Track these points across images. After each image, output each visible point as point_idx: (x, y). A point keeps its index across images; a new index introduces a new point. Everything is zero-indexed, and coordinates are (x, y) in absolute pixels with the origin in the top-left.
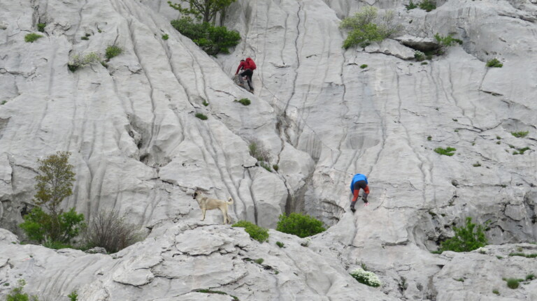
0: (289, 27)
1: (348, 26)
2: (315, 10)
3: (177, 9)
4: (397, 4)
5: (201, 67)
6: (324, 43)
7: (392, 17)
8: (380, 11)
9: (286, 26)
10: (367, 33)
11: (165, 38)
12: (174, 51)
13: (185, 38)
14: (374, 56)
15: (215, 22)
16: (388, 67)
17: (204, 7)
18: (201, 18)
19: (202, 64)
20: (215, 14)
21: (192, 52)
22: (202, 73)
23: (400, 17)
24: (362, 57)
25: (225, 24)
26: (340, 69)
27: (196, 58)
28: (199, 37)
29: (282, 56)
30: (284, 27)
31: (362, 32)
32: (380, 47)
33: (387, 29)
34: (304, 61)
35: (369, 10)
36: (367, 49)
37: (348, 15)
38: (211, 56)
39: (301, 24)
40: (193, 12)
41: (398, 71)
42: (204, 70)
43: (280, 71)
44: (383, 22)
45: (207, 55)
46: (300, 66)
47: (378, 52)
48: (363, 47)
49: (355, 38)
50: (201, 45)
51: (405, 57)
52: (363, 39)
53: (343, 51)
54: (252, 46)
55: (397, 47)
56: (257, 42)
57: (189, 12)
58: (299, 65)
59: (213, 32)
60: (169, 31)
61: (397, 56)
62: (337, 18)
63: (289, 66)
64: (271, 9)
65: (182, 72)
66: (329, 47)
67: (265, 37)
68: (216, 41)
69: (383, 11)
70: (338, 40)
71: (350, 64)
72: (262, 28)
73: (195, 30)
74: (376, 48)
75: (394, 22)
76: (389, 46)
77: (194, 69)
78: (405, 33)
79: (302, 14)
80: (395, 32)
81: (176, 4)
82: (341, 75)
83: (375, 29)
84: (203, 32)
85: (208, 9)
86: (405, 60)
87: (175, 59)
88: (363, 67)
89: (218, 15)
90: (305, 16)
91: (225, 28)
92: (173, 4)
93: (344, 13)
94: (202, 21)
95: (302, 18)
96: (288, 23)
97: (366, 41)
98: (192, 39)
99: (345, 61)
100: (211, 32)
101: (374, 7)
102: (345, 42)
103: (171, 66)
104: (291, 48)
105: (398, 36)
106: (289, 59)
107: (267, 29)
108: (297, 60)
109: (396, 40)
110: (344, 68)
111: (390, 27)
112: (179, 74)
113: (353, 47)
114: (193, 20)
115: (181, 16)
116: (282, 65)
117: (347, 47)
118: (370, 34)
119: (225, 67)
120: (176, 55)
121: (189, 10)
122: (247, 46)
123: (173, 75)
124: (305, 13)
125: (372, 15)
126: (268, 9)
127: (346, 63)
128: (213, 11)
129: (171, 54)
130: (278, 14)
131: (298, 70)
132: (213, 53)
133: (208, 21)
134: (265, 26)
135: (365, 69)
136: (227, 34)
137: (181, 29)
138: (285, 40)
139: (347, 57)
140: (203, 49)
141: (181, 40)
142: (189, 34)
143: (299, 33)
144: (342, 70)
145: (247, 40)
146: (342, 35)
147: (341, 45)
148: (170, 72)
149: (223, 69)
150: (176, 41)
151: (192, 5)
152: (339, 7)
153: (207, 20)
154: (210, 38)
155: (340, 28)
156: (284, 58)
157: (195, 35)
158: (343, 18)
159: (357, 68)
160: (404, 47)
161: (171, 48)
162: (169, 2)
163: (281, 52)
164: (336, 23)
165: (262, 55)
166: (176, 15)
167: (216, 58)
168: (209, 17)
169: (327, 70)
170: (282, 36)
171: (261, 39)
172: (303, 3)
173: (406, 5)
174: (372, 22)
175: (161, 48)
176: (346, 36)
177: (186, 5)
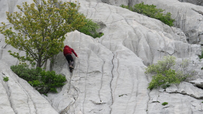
0: (105, 72)
1: (152, 72)
2: (126, 59)
3: (15, 57)
4: (191, 54)
5: (34, 104)
6: (133, 84)
7: (187, 64)
8: (178, 60)
9: (103, 71)
10: (167, 77)
11: (6, 80)
12: (13, 91)
13: (22, 80)
14: (173, 96)
15: (46, 67)
16: (184, 105)
17: (38, 55)
18: (34, 64)
19: (35, 101)
20: (46, 61)
21: (27, 92)
22: (35, 108)
23: (194, 65)
24: (164, 96)
25: (54, 69)
26: (146, 105)
27: (30, 96)
28: (33, 79)
29: (99, 95)
30: (101, 72)
31: (163, 76)
32: (178, 88)
33: (183, 74)
34: (117, 99)
35: (169, 58)
36: (168, 89)
37: (152, 63)
38: (43, 95)
39: (115, 69)
40: (28, 59)
41: (193, 108)
42: (37, 105)
43: (98, 107)
44: (180, 68)
45: (39, 94)
46: (114, 103)
47: (176, 92)
48: (165, 88)
49: (158, 81)
50: (34, 86)
51: (197, 96)
52: (164, 82)
53: (149, 91)
54: (76, 87)
55: (191, 88)
56: (79, 83)
57: (25, 60)
58: (113, 103)
59: (44, 75)
60: (9, 75)
61: (191, 96)
62: (144, 65)
63: (105, 103)
64: (91, 58)
65: (19, 107)
66: (137, 88)
67: (86, 80)
68: (47, 82)
69: (180, 59)
70: (144, 83)
71: (154, 102)
72: (83, 73)
73: (30, 74)
74: (175, 89)
75: (189, 68)
76: (185, 88)
77: (29, 105)
78: (198, 78)
79: (115, 61)
80: (190, 76)
81: (15, 53)
82: (147, 110)
83: (174, 73)
84: (36, 76)
85: (40, 57)
86: (197, 98)
87: (13, 97)
88: (165, 104)
89: (49, 62)
90: (118, 63)
91: (54, 73)
92: (12, 53)
93: (148, 61)
94: (35, 66)
95: (116, 65)
96: (105, 68)
97: (167, 83)
98: (28, 81)
99: (150, 100)
100: (43, 75)
101: (173, 56)
102: (150, 84)
103: (11, 103)
104: (106, 89)
105: (193, 80)
106: (105, 98)
107: (87, 73)
108: (111, 98)
109: (191, 83)
110: (149, 105)
111: (186, 72)
112: (17, 109)
113: (156, 88)
114: (28, 66)
115: (19, 62)
116: (100, 102)
117: (151, 88)
118: (170, 78)
119: (54, 104)
120: (14, 93)
121: (25, 58)
122: (71, 87)
123: (12, 110)
124: (118, 61)
125: (171, 63)
126: (89, 57)
127: (151, 101)
128: (45, 59)
129: (10, 93)
130: (97, 61)
131: (112, 107)
132: (44, 92)
133: (40, 66)
134: (86, 71)
135: (166, 106)
136: (56, 78)
137: (18, 73)
138: (102, 82)
139: (151, 96)
140: (36, 89)
141: (18, 81)
142: (26, 77)
143: (113, 77)
144: (148, 106)
145: (72, 82)
146: (148, 79)
147: (147, 87)
148: (10, 107)
149: (52, 105)
150: (14, 83)
151: (27, 54)
152: (145, 56)
153: (39, 66)
154: (42, 80)
155: (146, 73)
156: (101, 97)
157: (30, 78)
158: (148, 65)
159: (160, 105)
160: (197, 89)
161: (11, 88)
162: (9, 51)
163: (99, 91)
164: (143, 69)
165: (84, 94)
166: (15, 62)
167: (47, 96)
168: (42, 63)
169: (135, 107)
170: (100, 79)
171: (83, 81)
172: (117, 53)
173: (199, 55)
174: (172, 69)
175: (2, 87)
176: (150, 79)
177: (23, 54)
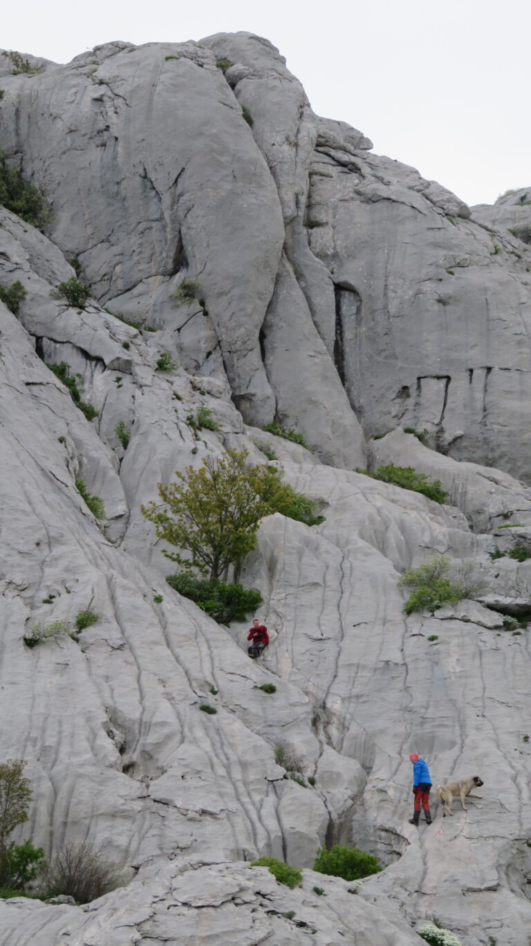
0: (328, 584)
1: (410, 583)
2: (364, 561)
3: (174, 560)
4: (477, 552)
5: (207, 641)
6: (378, 606)
7: (471, 569)
8: (455, 562)
9: (324, 582)
10: (437, 592)
11: (158, 600)
12: (170, 619)
13: (185, 600)
14: (447, 624)
15: (227, 578)
16: (467, 640)
17: (212, 557)
18: (207, 572)
19: (209, 636)
20: (226, 567)
21: (195, 620)
22: (209, 648)
23: (482, 570)
24: (430, 624)
25: (241, 581)
26: (400, 641)
27: (200, 628)
28: (205, 599)
29: (319, 625)
30: (322, 584)
31: (429, 590)
32: (456, 611)
33: (464, 586)
34: (351, 631)
35: (439, 559)
36: (437, 613)
37: (410, 567)
38: (222, 625)
39: (346, 580)
40: (196, 564)
41: (481, 644)
42: (212, 644)
43: (317, 645)
44: (458, 577)
45: (215, 623)
46: (345, 638)
47: (452, 618)
48: (432, 611)
49: (420, 599)
50: (207, 610)
51: (489, 624)
52: (432, 600)
53: (405, 616)
54: (279, 610)
55: (478, 611)
56: (285, 605)
57: (190, 565)
58: (343, 637)
59: (224, 591)
60: (164, 591)
61: (479, 623)
62: (395, 572)
63: (329, 638)
64: (304, 560)
65: (181, 647)
66: (385, 611)
67: (296, 598)
68: (228, 603)
69: (459, 561)
70: (396, 602)
71: (414, 635)
72: (291, 586)
73: (199, 590)
74: (449, 613)
75: (475, 576)
76: (467, 610)
77: (198, 643)
78: (489, 592)
79: (346, 565)
80: (476, 590)
81: (173, 554)
82: (402, 650)
83: (448, 585)
84: (210, 592)
85: (217, 559)
86: (489, 628)
87: (171, 629)
88: (432, 639)
89: (231, 568)
90: (351, 568)
91: (241, 586)
92: (168, 553)
93: (403, 564)
94: (209, 576)
95: (347, 572)
96: (328, 578)
97: (436, 602)
98: (196, 601)
99: (406, 631)
100: (222, 592)
101: (446, 555)
102: (407, 604)
103: (167, 639)
104: (331, 614)
105: (480, 596)
106: (330, 629)
107: (299, 586)
108: (340, 630)
109: (478, 601)
110: (405, 640)
111: (469, 583)
112: (178, 650)
113: (417, 611)
114: (196, 576)
115: (180, 569)
116: (320, 637)
117: (409, 611)
118: (440, 593)
119: (241, 641)
120: (172, 623)
121: (191, 561)
122: (270, 611)
123: (169, 652)
124: (351, 565)
125: (443, 567)
126: (300, 559)
127: (408, 634)
128: (224, 563)
129: (166, 623)
130: (314, 566)
131: (343, 644)
132: (224, 620)
133: (217, 576)
134: (296, 583)
135: (435, 642)
136: (244, 595)
137: (180, 587)
138: (324, 602)
139: (409, 625)
140: (211, 615)
141: (180, 602)
142: (192, 595)
143: (342, 593)
144: (403, 643)
145: (271, 602)
146: (402, 595)
147: (402, 609)
148: (165, 647)
149: (238, 643)
150: (173, 605)
151: (195, 555)
152: (397, 556)
153: (215, 575)
154: (220, 599)
155: (399, 585)
156: (323, 628)
157: (200, 596)
158: (403, 571)
159: (424, 640)
160: (489, 611)
161: (167, 614)
162: (164, 551)
163: (319, 618)
164: (394, 577)
165: (292, 623)
166: (174, 569)
167: (229, 627)
168: (219, 571)
169: (382, 644)
170: (320, 596)
171: (290, 600)
172: (349, 551)
173: (490, 553)
174: (444, 577)
175: (152, 613)
176: (408, 596)
177: (187, 554)
